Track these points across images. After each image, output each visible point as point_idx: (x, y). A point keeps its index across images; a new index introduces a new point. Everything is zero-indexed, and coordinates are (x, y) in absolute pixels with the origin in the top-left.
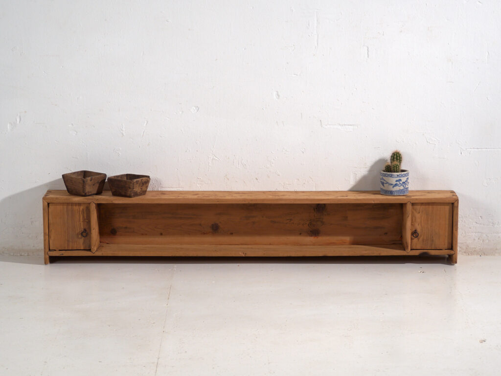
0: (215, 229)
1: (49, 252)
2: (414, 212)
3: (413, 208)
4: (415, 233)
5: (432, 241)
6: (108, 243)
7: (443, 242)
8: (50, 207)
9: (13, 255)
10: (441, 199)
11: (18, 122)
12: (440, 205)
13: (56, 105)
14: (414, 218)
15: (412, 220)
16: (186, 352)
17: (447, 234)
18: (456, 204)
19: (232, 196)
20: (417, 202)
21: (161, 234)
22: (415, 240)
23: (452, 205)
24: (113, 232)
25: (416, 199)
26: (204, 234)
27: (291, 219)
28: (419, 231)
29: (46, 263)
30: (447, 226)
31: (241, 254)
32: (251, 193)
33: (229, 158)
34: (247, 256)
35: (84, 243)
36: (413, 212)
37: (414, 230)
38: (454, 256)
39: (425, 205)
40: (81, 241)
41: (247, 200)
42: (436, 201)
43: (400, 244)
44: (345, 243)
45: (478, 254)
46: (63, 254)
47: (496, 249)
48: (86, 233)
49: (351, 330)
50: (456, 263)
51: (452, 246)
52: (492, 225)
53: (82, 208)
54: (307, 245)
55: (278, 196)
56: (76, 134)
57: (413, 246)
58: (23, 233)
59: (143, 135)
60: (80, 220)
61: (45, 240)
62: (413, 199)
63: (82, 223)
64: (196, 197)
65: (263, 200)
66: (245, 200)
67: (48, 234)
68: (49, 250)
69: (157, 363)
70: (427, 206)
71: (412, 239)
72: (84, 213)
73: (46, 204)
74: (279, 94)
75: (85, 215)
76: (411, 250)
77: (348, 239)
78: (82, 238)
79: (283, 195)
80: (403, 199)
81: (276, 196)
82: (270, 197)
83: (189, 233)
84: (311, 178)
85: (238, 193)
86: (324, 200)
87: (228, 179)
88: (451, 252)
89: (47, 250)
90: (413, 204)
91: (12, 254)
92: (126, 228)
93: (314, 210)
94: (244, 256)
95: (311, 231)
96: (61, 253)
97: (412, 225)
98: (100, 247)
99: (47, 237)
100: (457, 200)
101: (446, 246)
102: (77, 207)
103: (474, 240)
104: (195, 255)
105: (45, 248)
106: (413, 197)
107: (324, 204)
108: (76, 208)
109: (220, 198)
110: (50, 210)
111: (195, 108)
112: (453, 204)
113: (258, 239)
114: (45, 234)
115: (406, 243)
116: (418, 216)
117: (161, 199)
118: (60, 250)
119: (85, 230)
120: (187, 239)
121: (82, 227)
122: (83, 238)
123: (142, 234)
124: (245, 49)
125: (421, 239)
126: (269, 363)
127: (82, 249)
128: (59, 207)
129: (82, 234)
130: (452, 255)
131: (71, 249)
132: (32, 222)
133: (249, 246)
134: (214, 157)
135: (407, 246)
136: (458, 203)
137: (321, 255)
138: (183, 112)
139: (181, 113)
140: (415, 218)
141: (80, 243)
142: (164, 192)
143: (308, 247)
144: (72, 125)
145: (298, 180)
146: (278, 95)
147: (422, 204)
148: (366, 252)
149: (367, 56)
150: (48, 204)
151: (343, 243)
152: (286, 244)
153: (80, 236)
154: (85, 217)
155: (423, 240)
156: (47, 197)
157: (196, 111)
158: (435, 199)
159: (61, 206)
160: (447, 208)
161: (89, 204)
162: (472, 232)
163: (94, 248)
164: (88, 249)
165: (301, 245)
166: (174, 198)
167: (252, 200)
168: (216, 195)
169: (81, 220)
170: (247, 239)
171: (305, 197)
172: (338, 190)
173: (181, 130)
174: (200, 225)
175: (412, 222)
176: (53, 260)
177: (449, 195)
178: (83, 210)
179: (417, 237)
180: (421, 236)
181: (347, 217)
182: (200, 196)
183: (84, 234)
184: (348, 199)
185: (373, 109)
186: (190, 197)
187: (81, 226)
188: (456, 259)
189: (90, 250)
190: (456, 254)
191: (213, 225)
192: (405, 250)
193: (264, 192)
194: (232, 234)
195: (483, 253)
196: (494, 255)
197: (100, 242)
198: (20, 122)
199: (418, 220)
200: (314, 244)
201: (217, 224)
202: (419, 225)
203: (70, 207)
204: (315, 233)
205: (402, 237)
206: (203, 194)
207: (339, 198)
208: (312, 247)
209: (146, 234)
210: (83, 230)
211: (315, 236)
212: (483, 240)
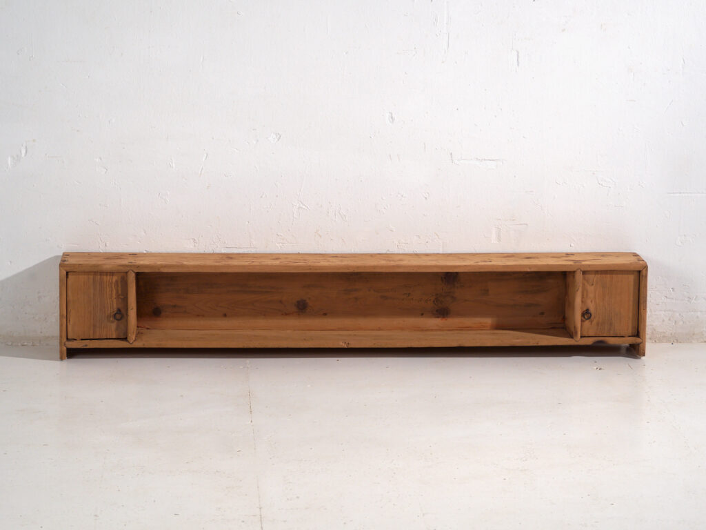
0: (302, 308)
1: (67, 343)
2: (586, 284)
3: (584, 279)
4: (586, 314)
5: (611, 324)
6: (148, 329)
7: (626, 326)
8: (70, 276)
9: (12, 345)
10: (624, 265)
11: (23, 155)
12: (622, 274)
13: (78, 131)
14: (585, 292)
15: (583, 295)
16: (298, 497)
17: (631, 315)
18: (644, 272)
19: (328, 261)
20: (589, 269)
21: (225, 315)
22: (587, 323)
23: (638, 274)
24: (157, 313)
25: (589, 265)
26: (287, 314)
27: (409, 294)
28: (592, 310)
29: (62, 359)
30: (631, 303)
31: (342, 345)
32: (355, 257)
33: (321, 206)
34: (350, 346)
35: (117, 329)
36: (583, 284)
37: (585, 309)
38: (641, 345)
39: (601, 274)
40: (113, 326)
41: (352, 267)
42: (616, 269)
43: (562, 328)
44: (484, 327)
45: (668, 341)
46: (86, 345)
47: (694, 334)
48: (120, 315)
49: (526, 460)
50: (644, 355)
51: (638, 332)
52: (688, 301)
53: (115, 278)
54: (432, 330)
55: (393, 261)
56: (106, 173)
57: (584, 331)
58: (26, 313)
59: (201, 174)
60: (112, 296)
61: (61, 325)
62: (583, 265)
63: (115, 300)
64: (277, 262)
65: (374, 267)
66: (348, 267)
67: (65, 317)
68: (67, 339)
69: (261, 516)
70: (604, 276)
71: (582, 321)
72: (118, 286)
73: (65, 273)
74: (393, 116)
75: (120, 289)
76: (581, 337)
77: (488, 321)
78: (113, 322)
79: (400, 260)
80: (571, 265)
81: (390, 261)
82: (383, 263)
83: (264, 313)
84: (437, 235)
85: (335, 256)
86: (459, 266)
87: (320, 236)
88: (638, 340)
89: (65, 339)
90: (584, 273)
91: (10, 344)
92: (174, 306)
93: (442, 280)
94: (346, 346)
95: (437, 311)
96: (84, 344)
97: (582, 302)
98: (139, 334)
99: (65, 320)
100: (646, 267)
101: (630, 331)
102: (108, 277)
103: (663, 321)
104: (276, 346)
105: (61, 336)
106: (583, 263)
107: (457, 273)
108: (106, 279)
109: (312, 264)
110: (69, 282)
111: (274, 136)
112: (639, 272)
113: (362, 322)
114: (61, 316)
115: (575, 327)
116: (591, 289)
117: (229, 266)
118: (82, 340)
119: (119, 310)
120: (262, 322)
121: (115, 305)
122: (116, 322)
123: (198, 315)
124: (346, 53)
125: (595, 322)
126: (424, 515)
127: (114, 337)
128: (83, 278)
129: (114, 316)
130: (638, 345)
131: (97, 338)
132: (39, 297)
133: (350, 332)
134: (301, 205)
135: (576, 333)
136: (647, 270)
137: (455, 344)
138: (258, 141)
139: (255, 143)
140: (587, 292)
141: (112, 328)
142: (231, 256)
143: (434, 333)
144: (101, 159)
145: (419, 237)
146: (392, 118)
147: (597, 272)
148: (518, 341)
149: (517, 64)
150: (67, 273)
151: (481, 328)
152: (402, 329)
153: (112, 319)
154: (120, 292)
155: (598, 324)
156: (66, 263)
157: (276, 140)
158: (613, 265)
159: (86, 276)
160: (631, 278)
161: (127, 273)
162: (661, 310)
163: (132, 336)
164: (122, 337)
165: (422, 330)
166: (247, 264)
167: (358, 267)
168: (305, 260)
169: (114, 296)
170: (348, 322)
171: (433, 263)
172: (474, 252)
173: (255, 167)
174: (281, 302)
175: (583, 298)
176: (72, 353)
177: (632, 260)
178: (117, 281)
179: (589, 318)
180: (595, 317)
181: (488, 290)
182: (282, 260)
183: (118, 316)
184: (494, 266)
185: (524, 137)
186: (270, 262)
187: (113, 305)
188: (644, 350)
189: (125, 339)
190: (643, 342)
191: (298, 302)
192: (572, 338)
193: (372, 255)
194: (325, 314)
195: (675, 339)
196: (691, 342)
197: (138, 327)
198: (25, 155)
199: (591, 295)
200: (441, 330)
201: (305, 301)
202: (592, 301)
203: (99, 277)
204: (443, 312)
205: (564, 318)
206: (286, 258)
207: (480, 264)
208: (439, 333)
209: (203, 316)
210: (115, 310)
211: (444, 317)
212: (676, 322)
